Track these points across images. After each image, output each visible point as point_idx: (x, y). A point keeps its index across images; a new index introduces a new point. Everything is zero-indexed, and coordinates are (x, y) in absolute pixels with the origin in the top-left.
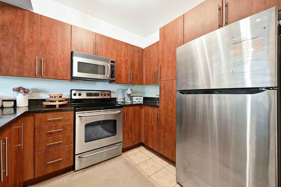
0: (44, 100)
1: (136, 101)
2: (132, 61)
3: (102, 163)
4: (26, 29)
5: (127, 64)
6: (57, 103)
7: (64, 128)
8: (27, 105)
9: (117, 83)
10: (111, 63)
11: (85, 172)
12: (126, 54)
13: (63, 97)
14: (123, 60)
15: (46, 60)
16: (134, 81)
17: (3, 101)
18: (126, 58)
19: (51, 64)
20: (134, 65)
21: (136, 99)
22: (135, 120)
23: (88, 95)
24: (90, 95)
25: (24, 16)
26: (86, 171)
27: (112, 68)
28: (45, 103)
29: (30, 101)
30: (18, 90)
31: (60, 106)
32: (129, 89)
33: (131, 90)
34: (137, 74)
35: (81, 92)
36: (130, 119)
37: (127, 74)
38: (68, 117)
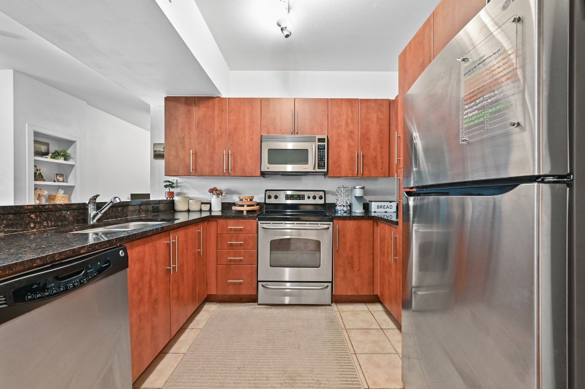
0: (234, 204)
1: (377, 210)
2: (364, 131)
3: (295, 307)
4: (216, 119)
5: (353, 140)
6: (245, 208)
7: (245, 241)
8: (221, 209)
9: (332, 176)
10: (318, 142)
11: (269, 310)
12: (349, 121)
13: (253, 200)
14: (344, 132)
15: (234, 152)
16: (370, 171)
17: (202, 203)
18: (351, 127)
19: (239, 157)
20: (368, 139)
21: (378, 207)
22: (359, 247)
23: (288, 197)
24: (290, 198)
25: (214, 106)
26: (271, 309)
27: (320, 152)
28: (234, 208)
29: (223, 204)
30: (211, 191)
31: (248, 211)
32: (358, 187)
33: (363, 188)
34: (376, 155)
35: (277, 193)
36: (348, 245)
37: (352, 158)
38: (250, 227)
